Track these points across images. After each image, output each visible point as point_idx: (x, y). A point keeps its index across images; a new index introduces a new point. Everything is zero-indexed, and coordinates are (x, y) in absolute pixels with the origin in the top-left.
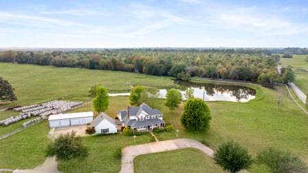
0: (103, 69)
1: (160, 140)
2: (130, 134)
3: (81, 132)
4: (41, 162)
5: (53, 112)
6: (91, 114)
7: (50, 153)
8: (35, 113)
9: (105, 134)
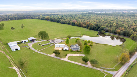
0: (76, 26)
1: (77, 53)
2: (71, 51)
3: (60, 49)
4: (52, 54)
5: (57, 43)
6: (64, 44)
7: (54, 53)
8: (53, 42)
9: (66, 50)
